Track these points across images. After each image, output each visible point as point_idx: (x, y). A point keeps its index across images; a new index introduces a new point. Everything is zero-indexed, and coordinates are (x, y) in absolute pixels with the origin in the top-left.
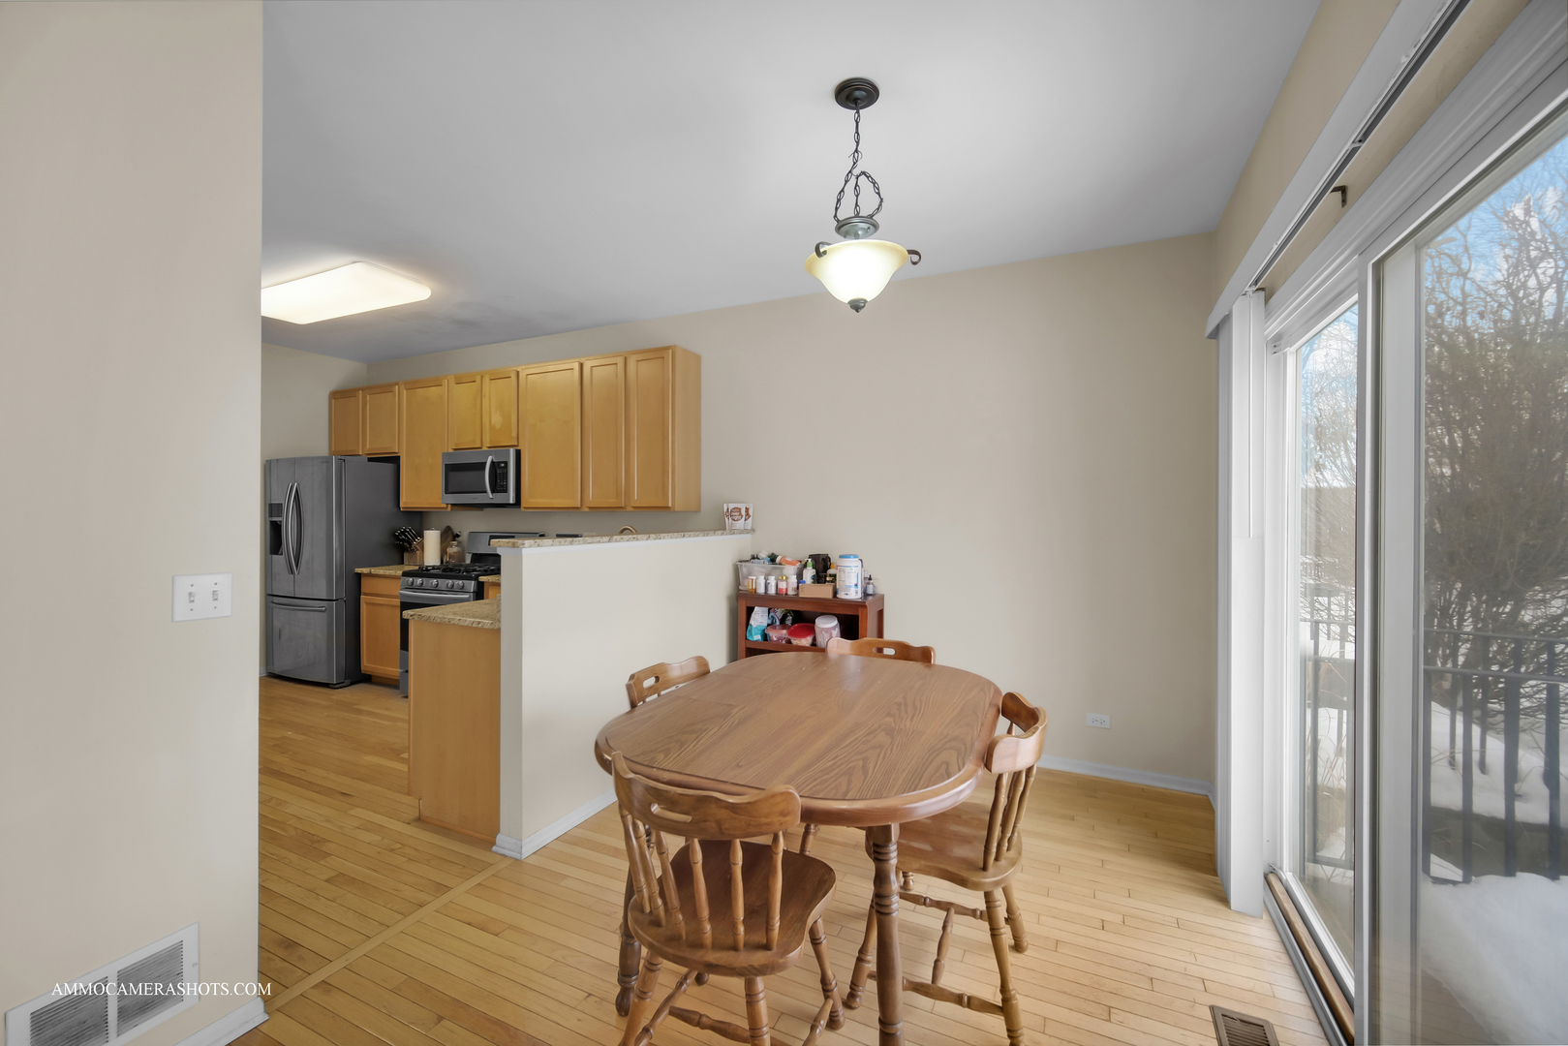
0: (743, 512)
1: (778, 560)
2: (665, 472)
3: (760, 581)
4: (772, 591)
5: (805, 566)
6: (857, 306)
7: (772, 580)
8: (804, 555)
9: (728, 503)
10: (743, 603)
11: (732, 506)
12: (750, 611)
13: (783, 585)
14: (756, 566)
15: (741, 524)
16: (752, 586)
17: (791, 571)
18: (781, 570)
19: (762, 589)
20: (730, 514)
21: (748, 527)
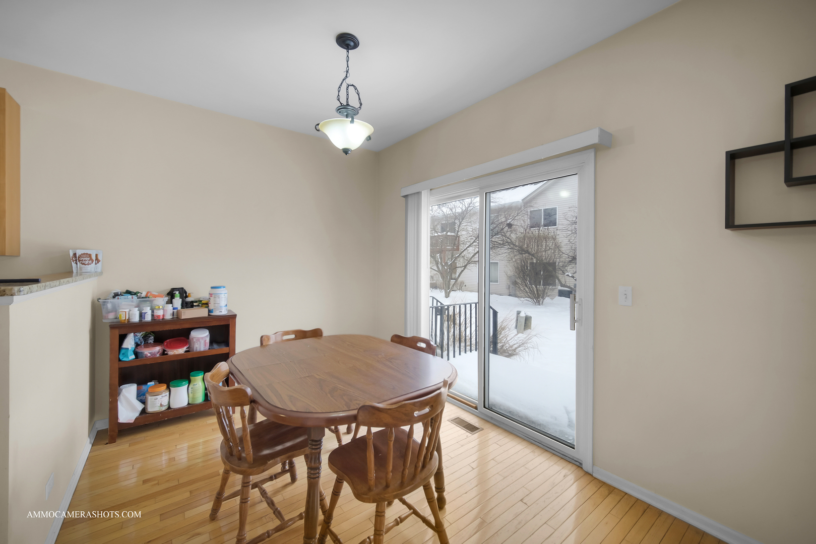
0: (94, 258)
1: (143, 295)
3: (130, 312)
4: (148, 318)
5: (172, 296)
7: (148, 310)
11: (79, 253)
12: (122, 337)
13: (159, 313)
15: (90, 268)
16: (123, 317)
17: (161, 301)
18: (151, 302)
19: (136, 319)
20: (77, 258)
21: (99, 270)
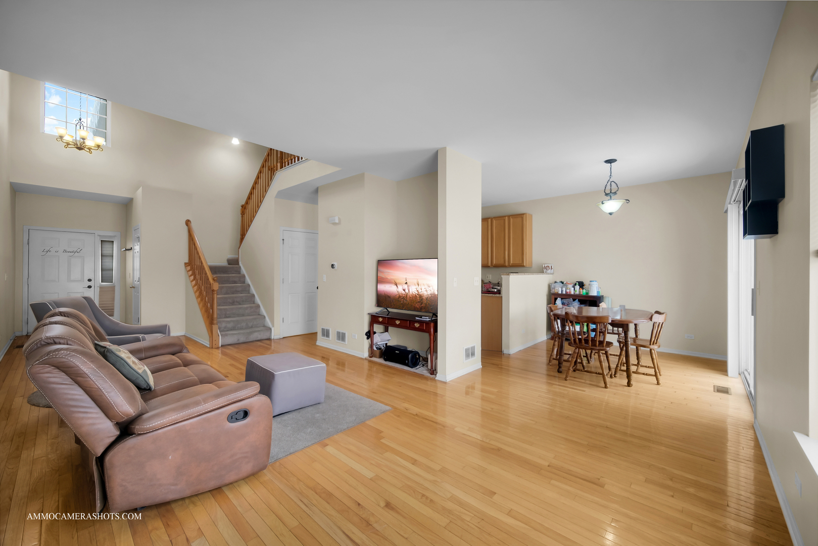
0: (550, 267)
1: (565, 283)
2: (523, 254)
3: (559, 290)
4: (564, 293)
5: (575, 284)
6: (611, 214)
7: (564, 289)
8: (575, 281)
9: (544, 264)
10: (553, 297)
11: (546, 265)
12: (556, 299)
13: (568, 291)
14: (556, 284)
15: (549, 271)
16: (556, 291)
17: (570, 286)
18: (567, 286)
19: (560, 292)
20: (545, 268)
21: (552, 272)
